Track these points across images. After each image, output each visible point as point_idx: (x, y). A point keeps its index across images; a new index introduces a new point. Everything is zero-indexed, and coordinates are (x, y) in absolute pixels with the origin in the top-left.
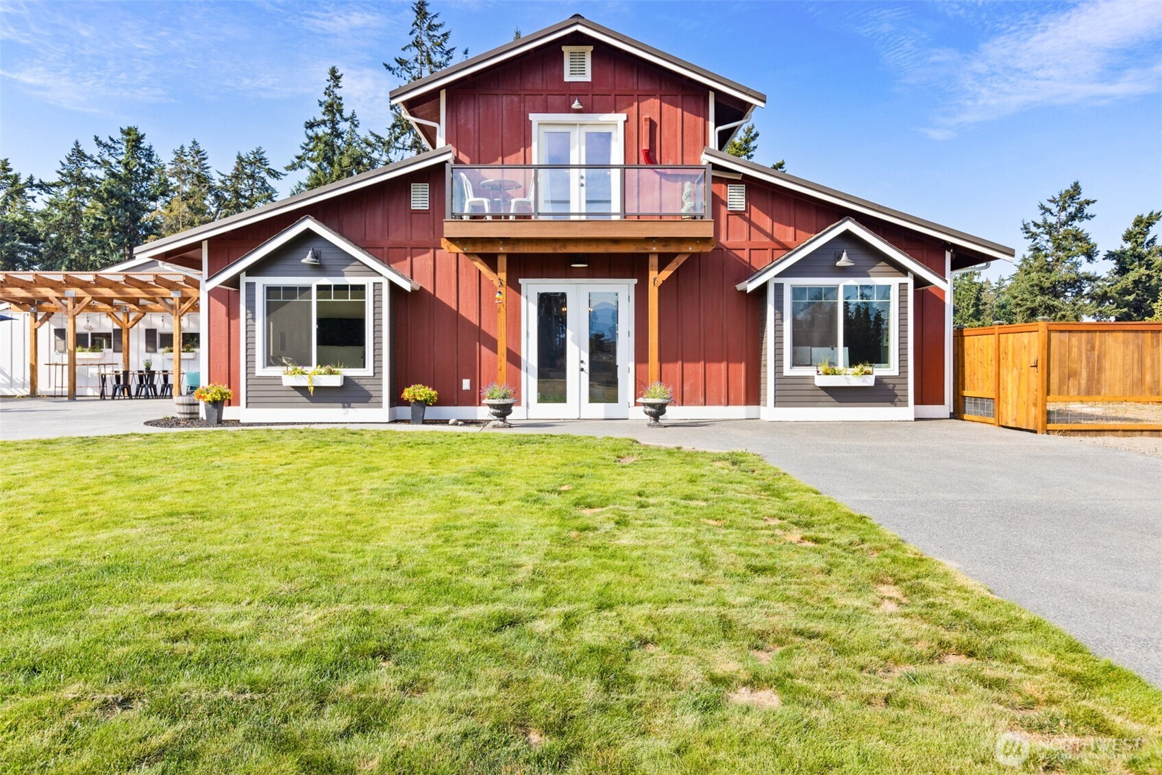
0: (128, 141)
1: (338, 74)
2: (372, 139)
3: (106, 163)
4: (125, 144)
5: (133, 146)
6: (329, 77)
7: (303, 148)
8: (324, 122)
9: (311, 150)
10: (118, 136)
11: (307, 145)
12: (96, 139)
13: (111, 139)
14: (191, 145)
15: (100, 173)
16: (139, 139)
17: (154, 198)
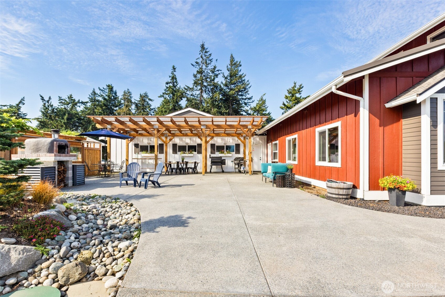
0: (109, 89)
1: (175, 68)
2: (186, 88)
3: (102, 95)
4: (108, 89)
5: (111, 90)
6: (172, 68)
7: (165, 90)
8: (171, 82)
9: (167, 91)
10: (105, 87)
11: (166, 89)
12: (99, 88)
13: (104, 88)
14: (127, 90)
15: (100, 99)
16: (112, 88)
17: (116, 107)
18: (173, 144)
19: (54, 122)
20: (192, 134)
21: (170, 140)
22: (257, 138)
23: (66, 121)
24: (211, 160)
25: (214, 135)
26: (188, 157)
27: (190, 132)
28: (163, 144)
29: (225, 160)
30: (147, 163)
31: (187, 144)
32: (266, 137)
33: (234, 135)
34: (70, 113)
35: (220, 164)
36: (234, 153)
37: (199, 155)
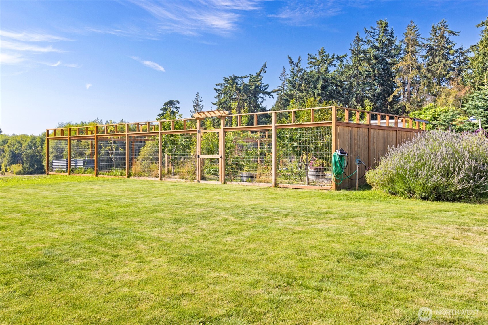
19: (304, 94)
23: (320, 91)
34: (325, 77)
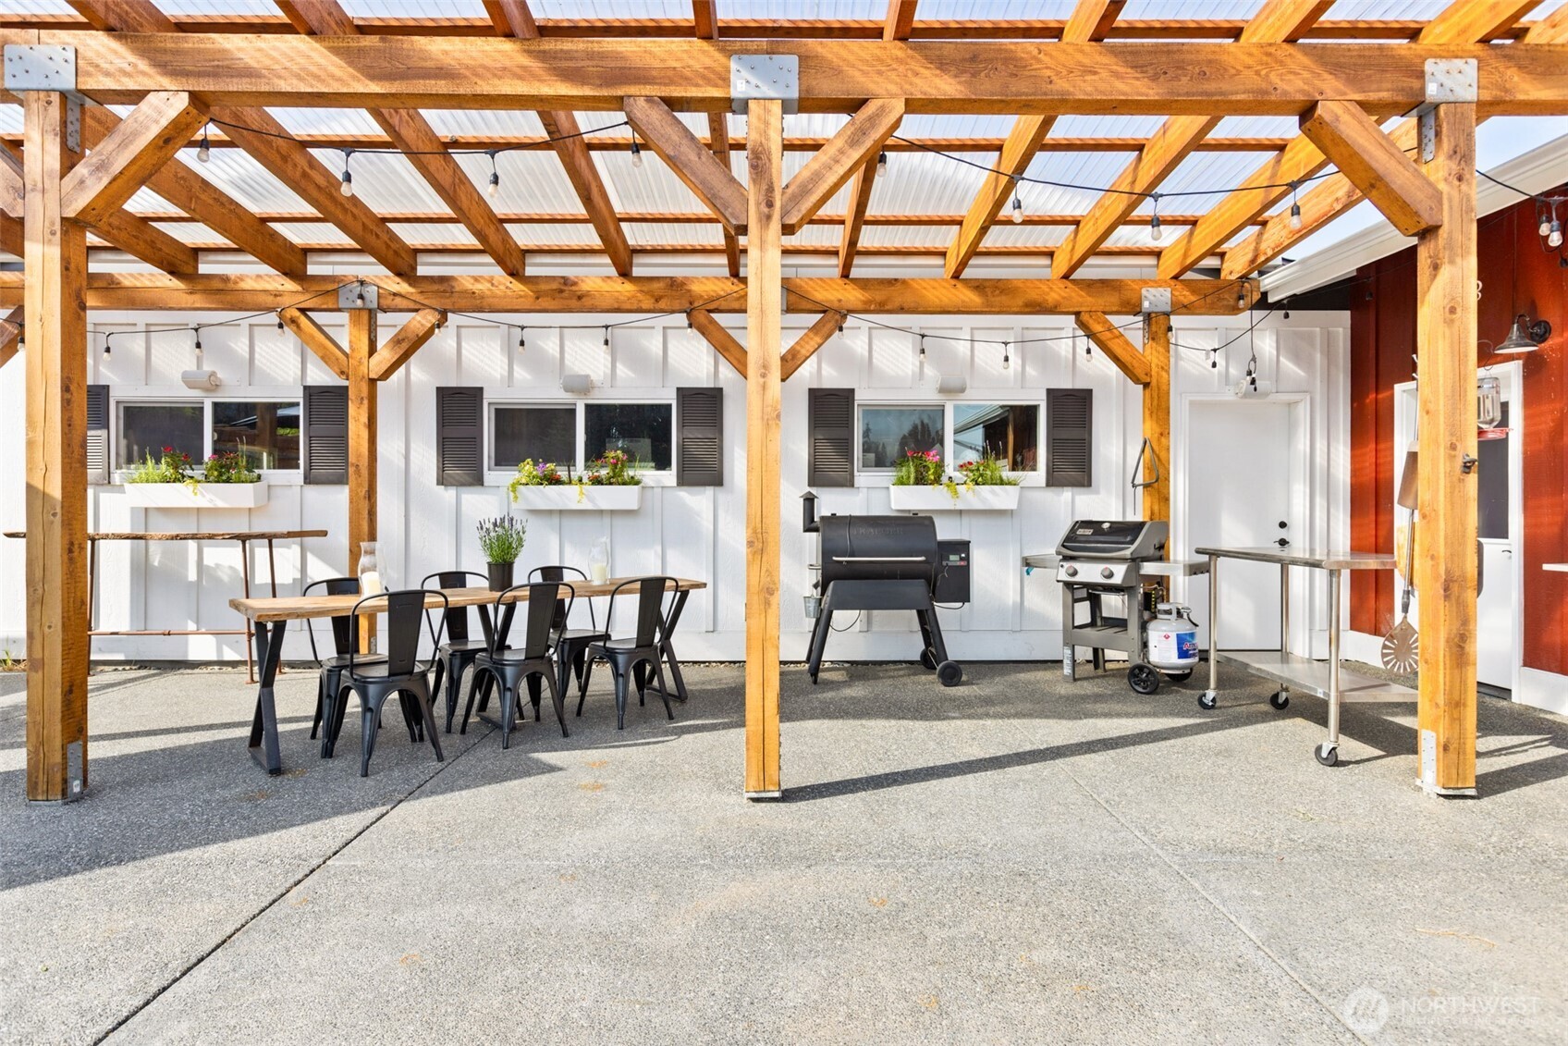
18: (443, 394)
20: (628, 287)
21: (409, 346)
22: (1266, 337)
24: (827, 553)
25: (852, 296)
26: (592, 523)
27: (613, 271)
28: (341, 393)
29: (963, 547)
30: (192, 576)
31: (581, 385)
32: (1339, 323)
33: (1057, 293)
35: (918, 589)
36: (1039, 475)
37: (699, 500)
